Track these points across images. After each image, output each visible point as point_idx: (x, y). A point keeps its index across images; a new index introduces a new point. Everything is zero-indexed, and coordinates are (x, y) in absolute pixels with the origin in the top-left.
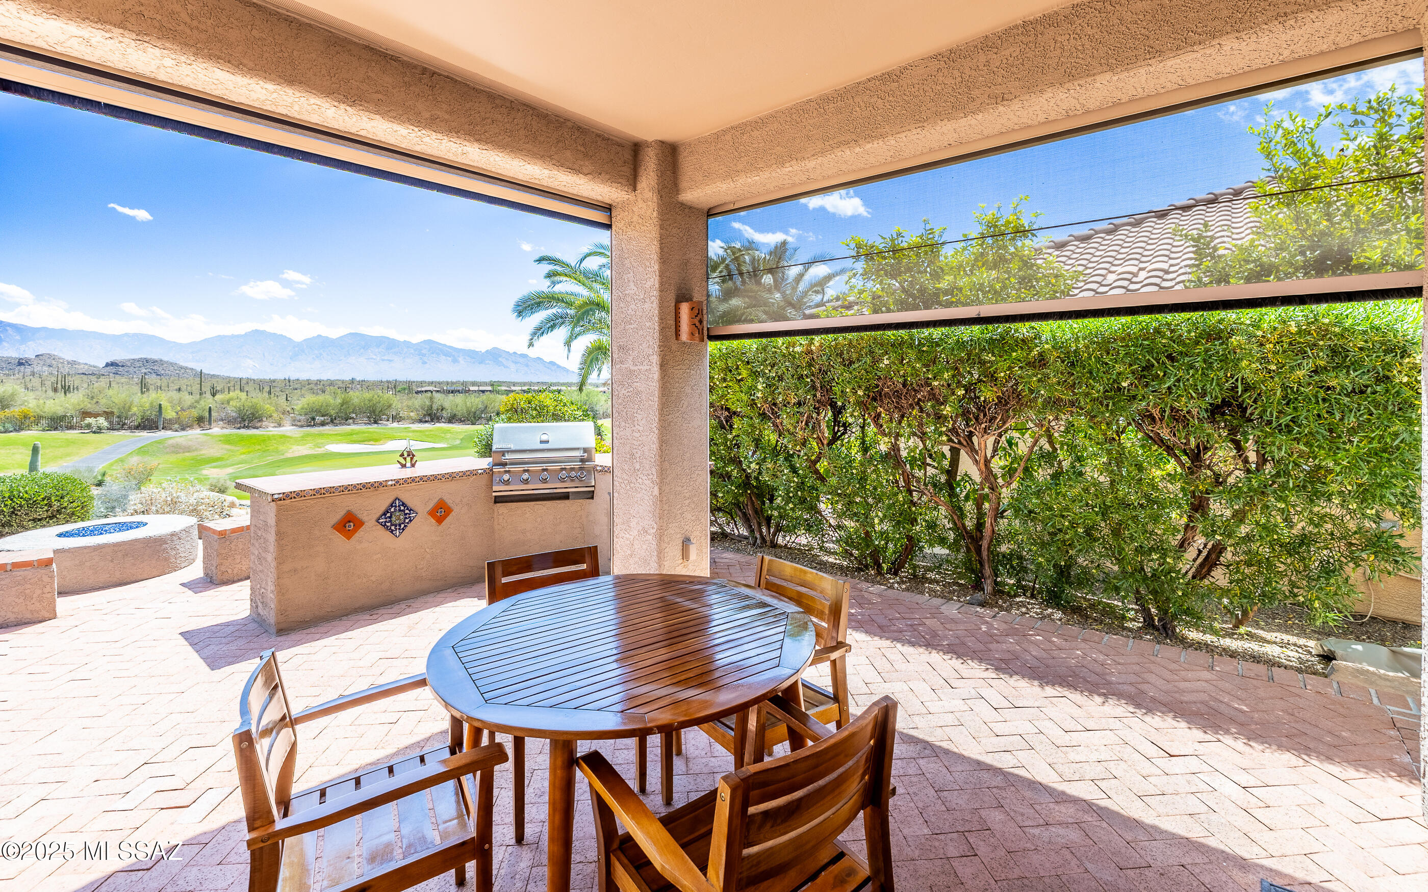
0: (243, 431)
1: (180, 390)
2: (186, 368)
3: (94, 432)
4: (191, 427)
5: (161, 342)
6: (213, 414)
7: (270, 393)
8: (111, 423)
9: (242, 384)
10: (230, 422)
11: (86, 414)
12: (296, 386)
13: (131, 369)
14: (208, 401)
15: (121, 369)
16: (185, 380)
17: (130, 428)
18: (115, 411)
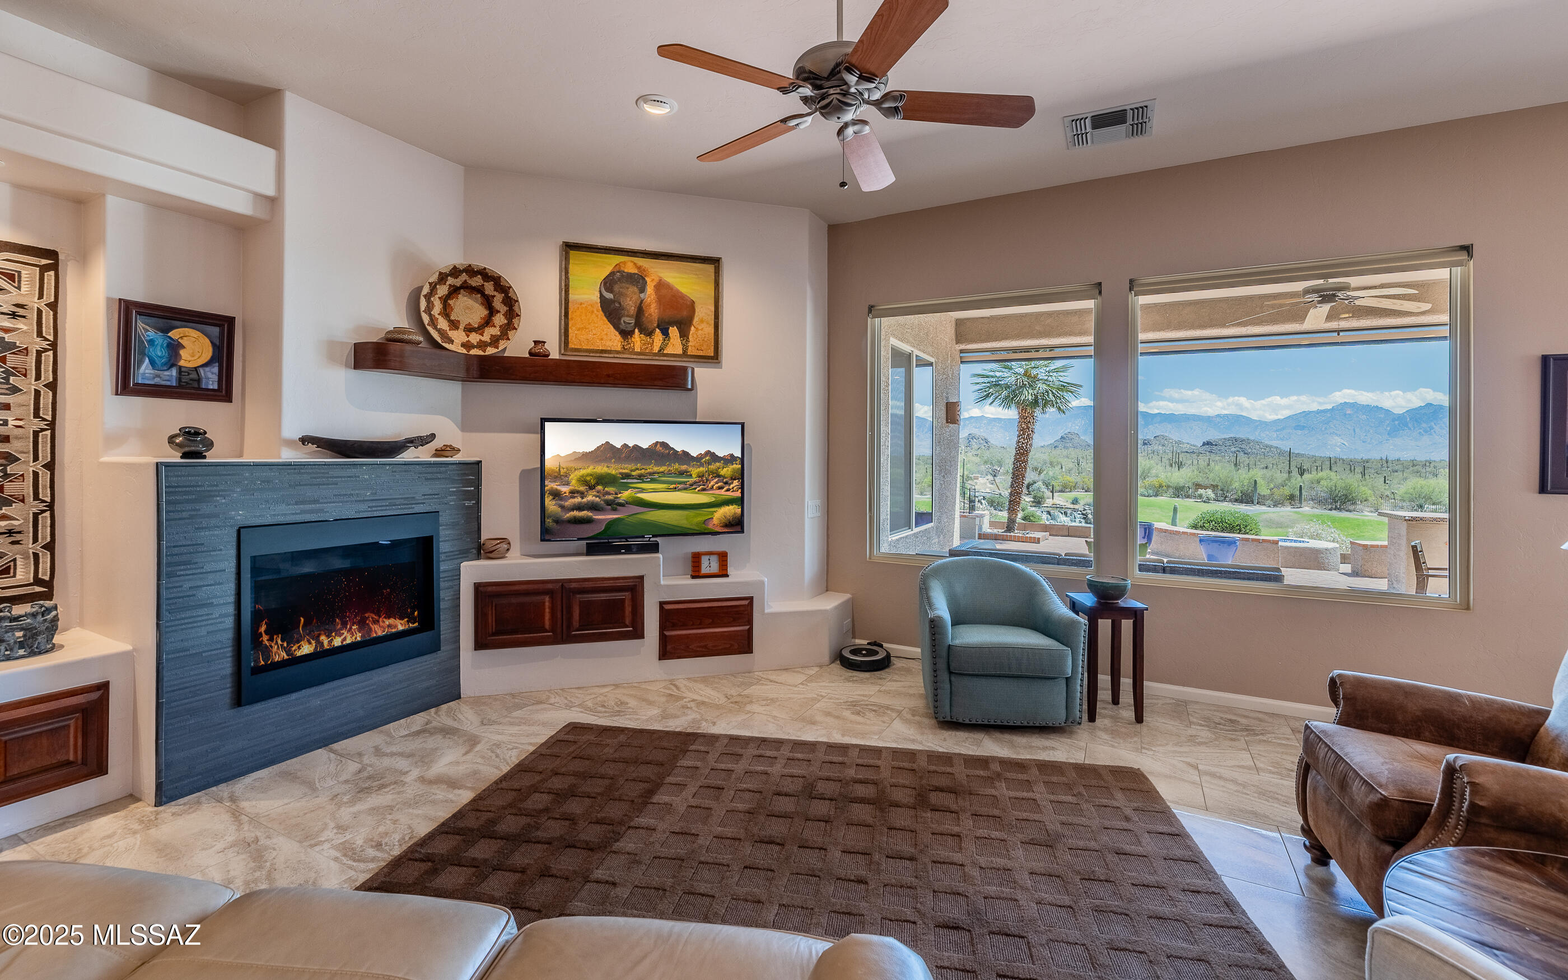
0: (1334, 513)
1: (1267, 468)
2: (1271, 447)
3: (1205, 502)
4: (1283, 504)
5: (1248, 421)
6: (1304, 493)
7: (1363, 474)
8: (1216, 494)
9: (1332, 463)
10: (1320, 502)
11: (1198, 486)
12: (1396, 468)
13: (1223, 448)
14: (1297, 480)
15: (1215, 448)
16: (1271, 459)
17: (1230, 501)
18: (1220, 484)
